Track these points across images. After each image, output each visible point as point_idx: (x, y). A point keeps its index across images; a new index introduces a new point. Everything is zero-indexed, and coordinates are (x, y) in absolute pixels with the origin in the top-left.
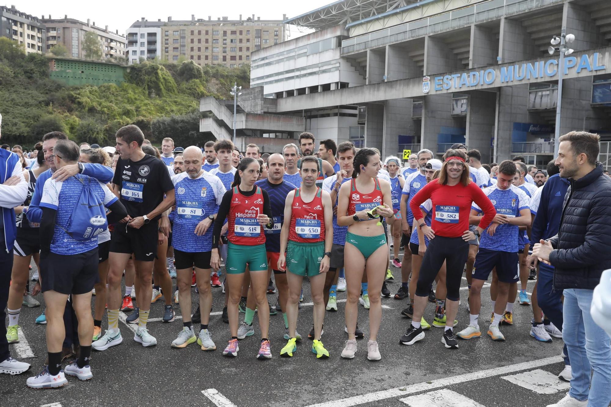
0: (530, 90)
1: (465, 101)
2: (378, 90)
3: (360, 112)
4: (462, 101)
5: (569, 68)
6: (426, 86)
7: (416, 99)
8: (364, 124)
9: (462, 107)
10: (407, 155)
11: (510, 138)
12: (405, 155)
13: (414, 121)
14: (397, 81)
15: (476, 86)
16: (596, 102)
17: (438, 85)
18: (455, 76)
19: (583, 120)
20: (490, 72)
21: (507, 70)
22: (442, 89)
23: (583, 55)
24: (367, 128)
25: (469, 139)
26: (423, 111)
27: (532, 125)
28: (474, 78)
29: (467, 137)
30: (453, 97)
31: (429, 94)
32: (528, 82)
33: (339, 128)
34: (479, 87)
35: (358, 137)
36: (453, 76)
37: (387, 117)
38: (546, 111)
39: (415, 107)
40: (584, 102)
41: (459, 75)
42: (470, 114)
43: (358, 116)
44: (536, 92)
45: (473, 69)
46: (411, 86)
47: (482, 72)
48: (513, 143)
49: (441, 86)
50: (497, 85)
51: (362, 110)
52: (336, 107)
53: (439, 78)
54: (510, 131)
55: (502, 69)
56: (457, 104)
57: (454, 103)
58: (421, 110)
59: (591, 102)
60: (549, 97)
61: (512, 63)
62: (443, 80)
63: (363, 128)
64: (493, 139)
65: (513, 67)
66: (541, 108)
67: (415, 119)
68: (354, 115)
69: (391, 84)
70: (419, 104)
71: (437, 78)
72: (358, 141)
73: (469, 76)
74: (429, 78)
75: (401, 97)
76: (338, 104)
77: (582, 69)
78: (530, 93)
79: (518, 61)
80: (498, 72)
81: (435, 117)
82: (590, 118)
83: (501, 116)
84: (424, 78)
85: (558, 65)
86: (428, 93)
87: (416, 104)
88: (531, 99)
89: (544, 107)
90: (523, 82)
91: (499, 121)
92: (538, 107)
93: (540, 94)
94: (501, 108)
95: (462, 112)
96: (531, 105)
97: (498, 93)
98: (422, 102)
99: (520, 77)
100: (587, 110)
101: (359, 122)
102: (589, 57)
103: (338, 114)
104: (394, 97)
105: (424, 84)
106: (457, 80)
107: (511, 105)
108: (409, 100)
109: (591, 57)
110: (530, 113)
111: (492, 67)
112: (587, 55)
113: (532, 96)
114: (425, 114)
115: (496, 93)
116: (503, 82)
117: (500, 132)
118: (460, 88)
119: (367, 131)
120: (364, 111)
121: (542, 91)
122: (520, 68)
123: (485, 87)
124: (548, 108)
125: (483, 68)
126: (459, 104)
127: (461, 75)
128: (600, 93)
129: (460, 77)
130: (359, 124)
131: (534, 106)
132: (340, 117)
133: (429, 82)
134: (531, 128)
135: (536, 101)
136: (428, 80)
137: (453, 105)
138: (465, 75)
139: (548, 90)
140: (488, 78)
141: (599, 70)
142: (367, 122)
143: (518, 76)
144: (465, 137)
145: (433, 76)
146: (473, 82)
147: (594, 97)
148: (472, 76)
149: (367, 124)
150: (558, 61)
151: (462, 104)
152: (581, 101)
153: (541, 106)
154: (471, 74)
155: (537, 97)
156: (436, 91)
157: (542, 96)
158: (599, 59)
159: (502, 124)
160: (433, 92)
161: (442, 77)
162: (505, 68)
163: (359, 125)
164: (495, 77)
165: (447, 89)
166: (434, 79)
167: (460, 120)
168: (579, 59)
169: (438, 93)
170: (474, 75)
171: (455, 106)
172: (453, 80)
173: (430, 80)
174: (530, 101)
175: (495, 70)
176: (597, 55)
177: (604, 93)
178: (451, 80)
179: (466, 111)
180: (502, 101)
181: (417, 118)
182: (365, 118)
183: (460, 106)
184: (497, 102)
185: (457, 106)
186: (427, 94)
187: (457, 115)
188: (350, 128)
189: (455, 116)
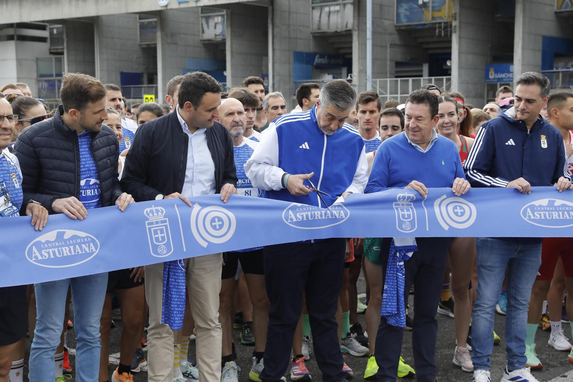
0: (313, 3)
1: (219, 19)
3: (51, 33)
4: (216, 19)
7: (143, 15)
8: (62, 54)
9: (215, 28)
11: (290, 76)
13: (143, 49)
16: (401, 22)
19: (386, 47)
24: (68, 61)
25: (232, 77)
26: (159, 34)
27: (318, 56)
29: (228, 73)
30: (202, 13)
31: (169, 7)
33: (19, 62)
35: (52, 76)
37: (101, 43)
38: (337, 35)
39: (143, 27)
40: (386, 23)
42: (231, 39)
43: (49, 40)
44: (322, 8)
48: (295, 83)
51: (55, 31)
52: (11, 26)
54: (289, 63)
56: (207, 23)
58: (155, 33)
59: (395, 22)
60: (340, 14)
63: (59, 61)
64: (267, 76)
66: (329, 31)
67: (145, 46)
68: (42, 40)
70: (151, 22)
72: (53, 81)
75: (123, 11)
76: (15, 19)
78: (313, 8)
81: (176, 44)
82: (395, 45)
83: (276, 41)
86: (166, 6)
87: (143, 23)
88: (314, 16)
89: (332, 29)
91: (273, 50)
92: (324, 29)
93: (327, 9)
94: (276, 30)
95: (216, 35)
96: (315, 26)
97: (270, 8)
98: (155, 20)
100: (391, 34)
103: (15, 38)
104: (112, 12)
107: (289, 26)
108: (133, 15)
110: (314, 37)
113: (316, 13)
114: (162, 39)
115: (266, 8)
117: (277, 66)
119: (68, 65)
120: (60, 33)
121: (329, 6)
124: (339, 30)
126: (212, 23)
128: (406, 10)
130: (51, 53)
131: (319, 28)
132: (19, 42)
134: (317, 60)
135: (322, 20)
137: (202, 24)
139: (337, 5)
142: (68, 50)
144: (225, 73)
147: (398, 15)
149: (68, 55)
151: (216, 24)
152: (383, 21)
153: (329, 28)
155: (323, 15)
156: (180, 3)
157: (330, 13)
159: (278, 53)
163: (53, 57)
167: (214, 49)
169: (183, 6)
171: (205, 26)
174: (314, 21)
177: (410, 9)
179: (222, 34)
180: (277, 21)
181: (148, 45)
182: (63, 45)
183: (213, 27)
184: (270, 21)
185: (208, 26)
186: (165, 8)
187: (209, 40)
188: (37, 60)
189: (207, 42)
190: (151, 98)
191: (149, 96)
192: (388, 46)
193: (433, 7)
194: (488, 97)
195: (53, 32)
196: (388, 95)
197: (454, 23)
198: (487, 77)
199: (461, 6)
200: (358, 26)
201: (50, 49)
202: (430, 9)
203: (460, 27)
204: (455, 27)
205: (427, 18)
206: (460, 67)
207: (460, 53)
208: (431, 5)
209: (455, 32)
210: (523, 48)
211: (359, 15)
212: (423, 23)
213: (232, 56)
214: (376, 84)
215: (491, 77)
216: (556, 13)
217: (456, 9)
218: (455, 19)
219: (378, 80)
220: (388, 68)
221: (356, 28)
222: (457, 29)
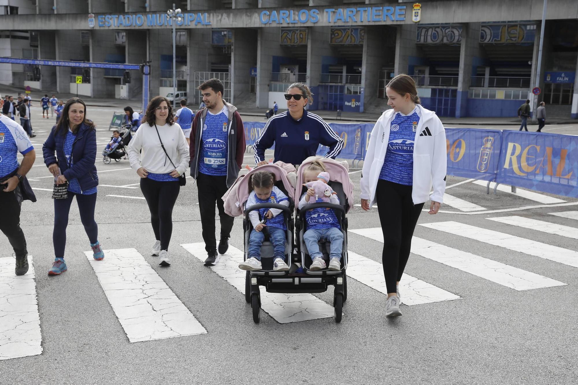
1: (124, 34)
2: (50, 20)
3: (31, 35)
5: (191, 21)
6: (91, 22)
8: (37, 47)
9: (122, 38)
10: (79, 80)
11: (159, 67)
12: (78, 80)
13: (83, 47)
14: (66, 14)
15: (130, 26)
16: (214, 43)
17: (101, 22)
18: (115, 17)
20: (139, 17)
21: (151, 17)
22: (104, 25)
23: (198, 14)
24: (41, 52)
26: (91, 41)
28: (128, 20)
31: (94, 28)
32: (165, 28)
33: (12, 50)
34: (133, 28)
36: (113, 16)
37: (59, 43)
40: (206, 43)
41: (117, 16)
42: (128, 47)
43: (30, 38)
45: (128, 13)
46: (79, 20)
47: (134, 16)
48: (161, 70)
49: (104, 23)
50: (145, 27)
51: (33, 34)
52: (8, 30)
53: (102, 16)
54: (159, 61)
55: (148, 15)
56: (118, 35)
57: (116, 34)
59: (211, 43)
61: (155, 12)
62: (104, 18)
63: (36, 52)
65: (155, 15)
67: (84, 45)
68: (26, 38)
69: (60, 16)
70: (87, 33)
71: (100, 17)
73: (124, 18)
74: (93, 15)
75: (70, 28)
76: (11, 28)
77: (198, 23)
79: (159, 11)
80: (146, 18)
81: (100, 46)
82: (211, 54)
83: (151, 49)
84: (89, 15)
85: (184, 17)
86: (93, 28)
87: (84, 32)
89: (181, 44)
90: (163, 27)
91: (149, 54)
92: (178, 44)
93: (179, 33)
94: (151, 43)
95: (123, 42)
97: (148, 32)
99: (160, 23)
100: (209, 49)
101: (32, 45)
102: (202, 15)
103: (10, 37)
104: (64, 28)
105: (90, 20)
106: (116, 20)
107: (158, 41)
108: (78, 31)
109: (203, 15)
111: (141, 13)
112: (200, 14)
114: (92, 43)
115: (145, 33)
116: (149, 26)
118: (119, 26)
119: (41, 54)
120: (36, 36)
122: (160, 16)
123: (137, 28)
125: (135, 13)
127: (119, 16)
128: (216, 37)
129: (118, 18)
130: (31, 46)
132: (12, 39)
133: (94, 19)
135: (177, 39)
136: (93, 17)
137: (115, 36)
138: (122, 17)
139: (184, 31)
140: (139, 22)
141: (208, 25)
142: (41, 46)
143: (159, 22)
145: (97, 14)
146: (128, 22)
147: (213, 39)
148: (127, 19)
149: (41, 48)
150: (184, 15)
151: (123, 36)
152: (204, 42)
154: (126, 16)
155: (177, 36)
156: (100, 27)
157: (180, 35)
158: (207, 17)
159: (152, 55)
160: (97, 28)
161: (104, 16)
162: (150, 15)
163: (32, 48)
164: (143, 21)
165: (109, 27)
166: (98, 17)
167: (121, 49)
168: (196, 15)
169: (102, 28)
170: (128, 18)
171: (117, 37)
172: (113, 19)
173: (95, 17)
175: (143, 16)
176: (206, 15)
177: (219, 37)
178: (111, 19)
179: (125, 42)
180: (151, 38)
181: (86, 45)
182: (38, 42)
183: (121, 38)
184: (147, 39)
185: (119, 37)
186: (92, 29)
187: (119, 45)
188: (23, 50)
189: (118, 46)
190: (80, 78)
191: (79, 77)
192: (207, 55)
193: (228, 37)
194: (251, 83)
195: (32, 34)
196: (204, 80)
197: (232, 47)
198: (251, 74)
199: (235, 39)
200: (190, 45)
201: (30, 44)
202: (227, 38)
203: (235, 50)
204: (233, 49)
205: (226, 42)
206: (235, 69)
207: (235, 62)
208: (227, 35)
209: (233, 52)
210: (261, 62)
211: (190, 40)
212: (224, 44)
213: (129, 56)
214: (199, 74)
215: (253, 74)
216: (281, 45)
217: (233, 41)
218: (233, 46)
219: (200, 72)
220: (207, 66)
221: (188, 46)
222: (234, 50)
